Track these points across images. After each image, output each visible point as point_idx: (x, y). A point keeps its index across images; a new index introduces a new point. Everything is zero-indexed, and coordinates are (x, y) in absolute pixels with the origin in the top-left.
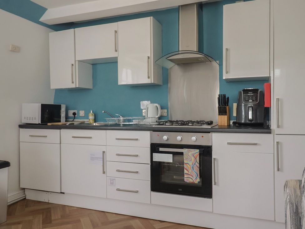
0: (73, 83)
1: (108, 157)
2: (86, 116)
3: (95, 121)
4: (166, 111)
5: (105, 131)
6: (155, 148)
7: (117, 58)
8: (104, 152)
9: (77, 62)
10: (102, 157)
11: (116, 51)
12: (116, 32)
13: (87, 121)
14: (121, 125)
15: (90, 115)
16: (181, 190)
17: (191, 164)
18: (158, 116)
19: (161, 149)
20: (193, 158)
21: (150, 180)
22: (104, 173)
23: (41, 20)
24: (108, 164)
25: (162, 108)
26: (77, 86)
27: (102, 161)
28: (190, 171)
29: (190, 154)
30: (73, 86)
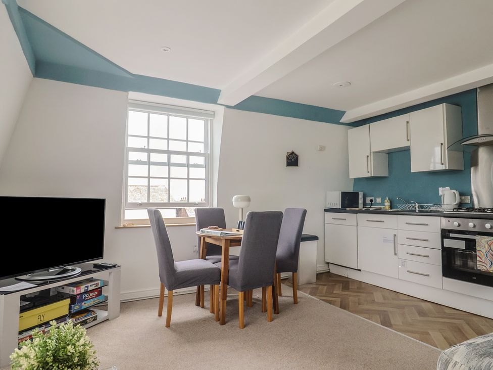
0: (368, 172)
1: (400, 240)
2: (382, 203)
3: (391, 207)
4: (469, 197)
5: (396, 216)
6: (445, 234)
7: (409, 146)
8: (395, 235)
9: (372, 153)
10: (393, 239)
11: (408, 140)
12: (408, 122)
13: (384, 208)
14: (417, 211)
15: (386, 201)
16: (475, 278)
17: (484, 251)
18: (455, 203)
19: (451, 235)
20: (487, 246)
21: (441, 265)
22: (395, 254)
23: (342, 121)
24: (399, 247)
25: (461, 194)
26: (372, 175)
27: (393, 244)
28: (483, 259)
29: (483, 241)
30: (369, 175)
